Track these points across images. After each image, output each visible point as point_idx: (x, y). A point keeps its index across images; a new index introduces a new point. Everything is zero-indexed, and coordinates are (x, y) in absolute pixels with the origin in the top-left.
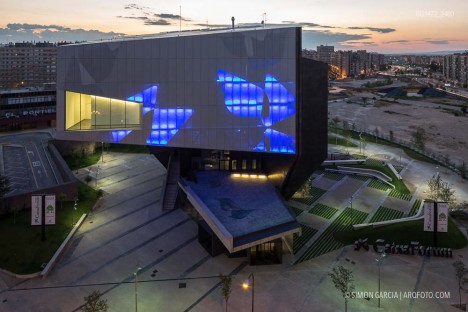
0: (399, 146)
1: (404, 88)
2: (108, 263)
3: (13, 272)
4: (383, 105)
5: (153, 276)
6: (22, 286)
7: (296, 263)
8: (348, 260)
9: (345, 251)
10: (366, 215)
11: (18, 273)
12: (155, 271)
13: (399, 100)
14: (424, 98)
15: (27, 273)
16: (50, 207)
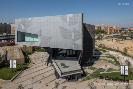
0: (120, 52)
1: (126, 36)
2: (28, 79)
3: (3, 80)
4: (118, 41)
5: (40, 83)
6: (5, 83)
7: (81, 81)
8: (96, 82)
9: (96, 79)
10: (105, 70)
11: (4, 80)
12: (41, 82)
13: (123, 40)
14: (132, 39)
15: (7, 80)
16: (15, 63)
